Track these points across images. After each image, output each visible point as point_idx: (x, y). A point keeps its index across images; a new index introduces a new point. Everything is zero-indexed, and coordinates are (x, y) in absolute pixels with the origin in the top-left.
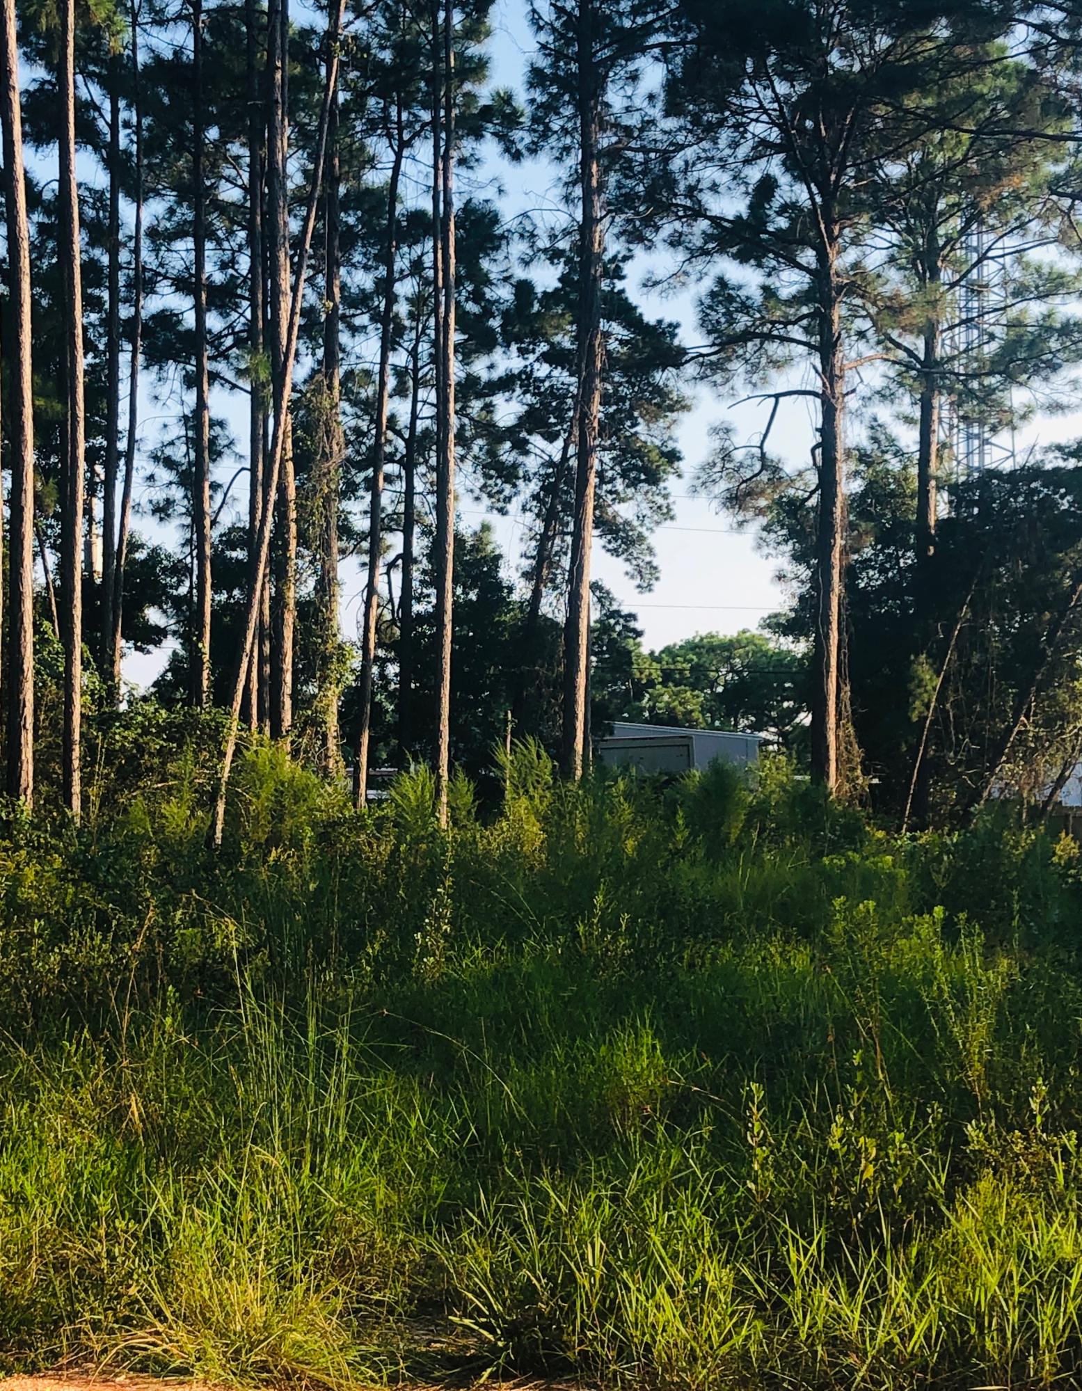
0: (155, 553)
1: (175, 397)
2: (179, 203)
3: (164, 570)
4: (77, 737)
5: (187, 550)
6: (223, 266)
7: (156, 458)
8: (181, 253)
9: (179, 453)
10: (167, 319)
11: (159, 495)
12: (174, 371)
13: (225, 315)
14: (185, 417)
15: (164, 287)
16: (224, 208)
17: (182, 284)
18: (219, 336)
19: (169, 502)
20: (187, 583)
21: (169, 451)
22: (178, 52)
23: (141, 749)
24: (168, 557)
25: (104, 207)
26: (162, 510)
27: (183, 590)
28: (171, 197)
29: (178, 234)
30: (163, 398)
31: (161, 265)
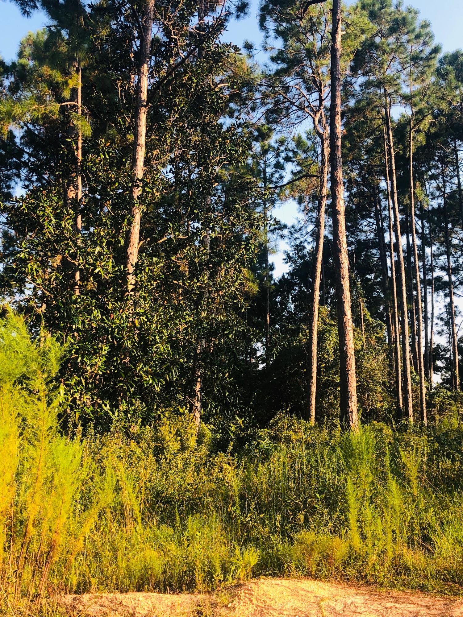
0: (438, 345)
1: (443, 300)
2: (440, 246)
3: (442, 350)
4: (424, 400)
5: (448, 344)
6: (455, 262)
7: (438, 318)
8: (443, 260)
9: (445, 316)
10: (439, 279)
11: (440, 329)
12: (441, 293)
13: (455, 276)
14: (446, 306)
15: (437, 270)
16: (454, 246)
17: (442, 268)
18: (455, 282)
19: (442, 331)
20: (449, 354)
21: (442, 316)
22: (439, 205)
23: (443, 403)
24: (442, 346)
25: (421, 250)
26: (440, 333)
27: (448, 356)
28: (438, 245)
29: (441, 254)
30: (439, 301)
31: (436, 264)
